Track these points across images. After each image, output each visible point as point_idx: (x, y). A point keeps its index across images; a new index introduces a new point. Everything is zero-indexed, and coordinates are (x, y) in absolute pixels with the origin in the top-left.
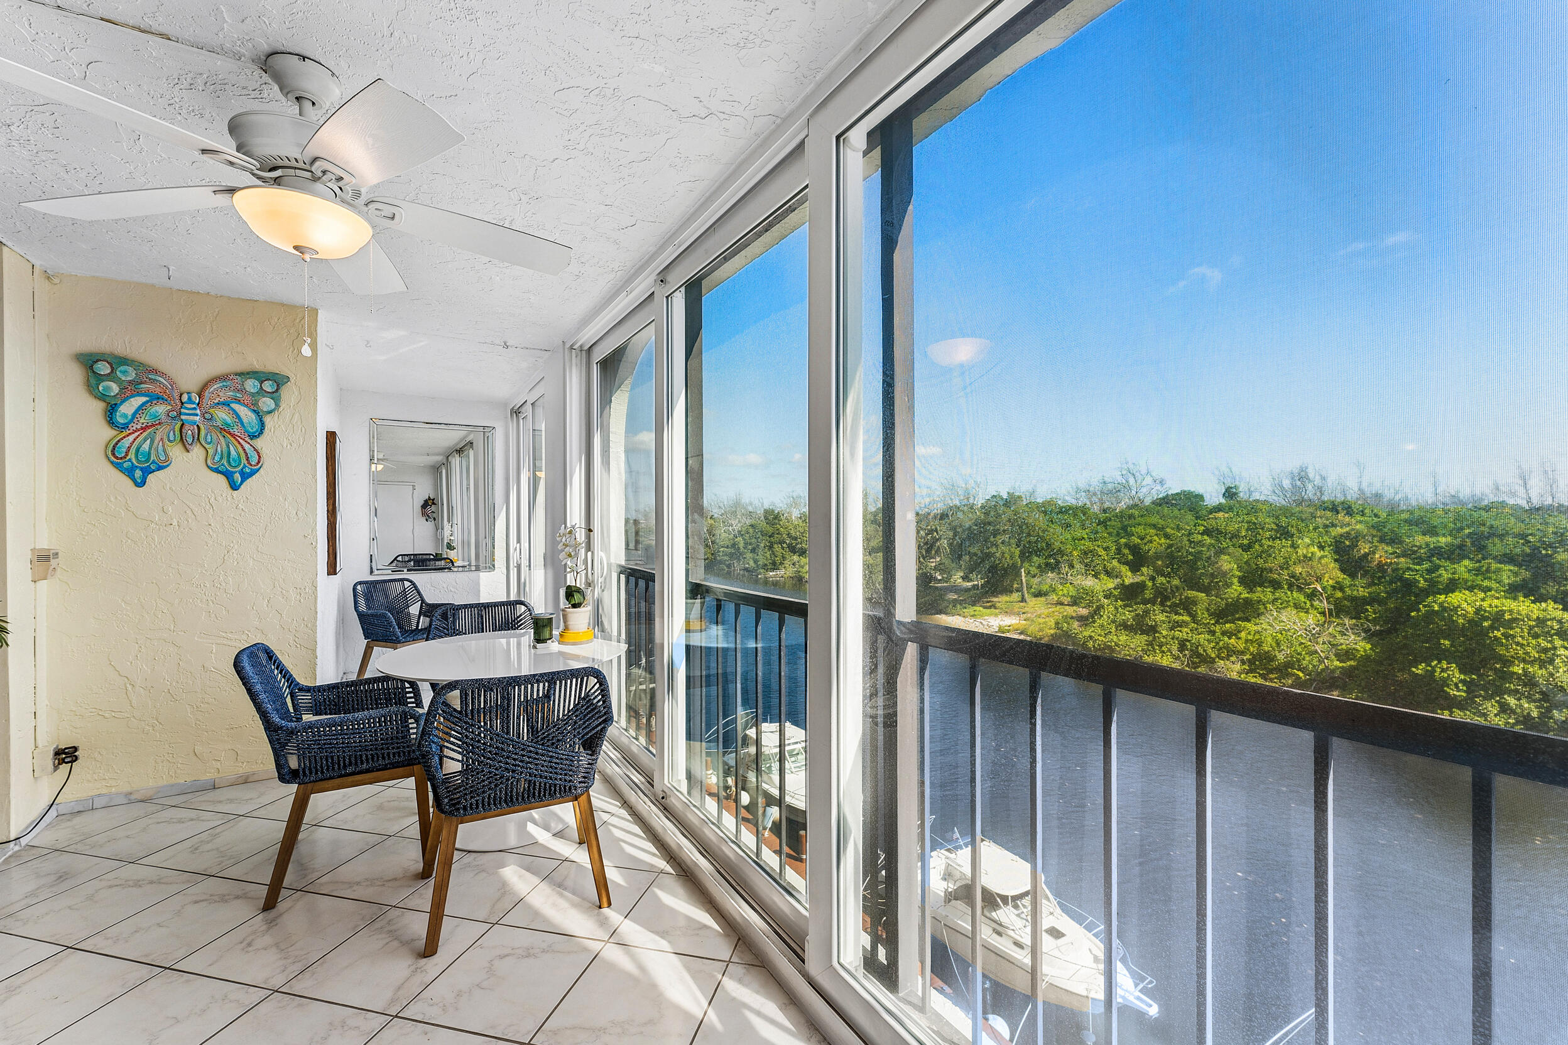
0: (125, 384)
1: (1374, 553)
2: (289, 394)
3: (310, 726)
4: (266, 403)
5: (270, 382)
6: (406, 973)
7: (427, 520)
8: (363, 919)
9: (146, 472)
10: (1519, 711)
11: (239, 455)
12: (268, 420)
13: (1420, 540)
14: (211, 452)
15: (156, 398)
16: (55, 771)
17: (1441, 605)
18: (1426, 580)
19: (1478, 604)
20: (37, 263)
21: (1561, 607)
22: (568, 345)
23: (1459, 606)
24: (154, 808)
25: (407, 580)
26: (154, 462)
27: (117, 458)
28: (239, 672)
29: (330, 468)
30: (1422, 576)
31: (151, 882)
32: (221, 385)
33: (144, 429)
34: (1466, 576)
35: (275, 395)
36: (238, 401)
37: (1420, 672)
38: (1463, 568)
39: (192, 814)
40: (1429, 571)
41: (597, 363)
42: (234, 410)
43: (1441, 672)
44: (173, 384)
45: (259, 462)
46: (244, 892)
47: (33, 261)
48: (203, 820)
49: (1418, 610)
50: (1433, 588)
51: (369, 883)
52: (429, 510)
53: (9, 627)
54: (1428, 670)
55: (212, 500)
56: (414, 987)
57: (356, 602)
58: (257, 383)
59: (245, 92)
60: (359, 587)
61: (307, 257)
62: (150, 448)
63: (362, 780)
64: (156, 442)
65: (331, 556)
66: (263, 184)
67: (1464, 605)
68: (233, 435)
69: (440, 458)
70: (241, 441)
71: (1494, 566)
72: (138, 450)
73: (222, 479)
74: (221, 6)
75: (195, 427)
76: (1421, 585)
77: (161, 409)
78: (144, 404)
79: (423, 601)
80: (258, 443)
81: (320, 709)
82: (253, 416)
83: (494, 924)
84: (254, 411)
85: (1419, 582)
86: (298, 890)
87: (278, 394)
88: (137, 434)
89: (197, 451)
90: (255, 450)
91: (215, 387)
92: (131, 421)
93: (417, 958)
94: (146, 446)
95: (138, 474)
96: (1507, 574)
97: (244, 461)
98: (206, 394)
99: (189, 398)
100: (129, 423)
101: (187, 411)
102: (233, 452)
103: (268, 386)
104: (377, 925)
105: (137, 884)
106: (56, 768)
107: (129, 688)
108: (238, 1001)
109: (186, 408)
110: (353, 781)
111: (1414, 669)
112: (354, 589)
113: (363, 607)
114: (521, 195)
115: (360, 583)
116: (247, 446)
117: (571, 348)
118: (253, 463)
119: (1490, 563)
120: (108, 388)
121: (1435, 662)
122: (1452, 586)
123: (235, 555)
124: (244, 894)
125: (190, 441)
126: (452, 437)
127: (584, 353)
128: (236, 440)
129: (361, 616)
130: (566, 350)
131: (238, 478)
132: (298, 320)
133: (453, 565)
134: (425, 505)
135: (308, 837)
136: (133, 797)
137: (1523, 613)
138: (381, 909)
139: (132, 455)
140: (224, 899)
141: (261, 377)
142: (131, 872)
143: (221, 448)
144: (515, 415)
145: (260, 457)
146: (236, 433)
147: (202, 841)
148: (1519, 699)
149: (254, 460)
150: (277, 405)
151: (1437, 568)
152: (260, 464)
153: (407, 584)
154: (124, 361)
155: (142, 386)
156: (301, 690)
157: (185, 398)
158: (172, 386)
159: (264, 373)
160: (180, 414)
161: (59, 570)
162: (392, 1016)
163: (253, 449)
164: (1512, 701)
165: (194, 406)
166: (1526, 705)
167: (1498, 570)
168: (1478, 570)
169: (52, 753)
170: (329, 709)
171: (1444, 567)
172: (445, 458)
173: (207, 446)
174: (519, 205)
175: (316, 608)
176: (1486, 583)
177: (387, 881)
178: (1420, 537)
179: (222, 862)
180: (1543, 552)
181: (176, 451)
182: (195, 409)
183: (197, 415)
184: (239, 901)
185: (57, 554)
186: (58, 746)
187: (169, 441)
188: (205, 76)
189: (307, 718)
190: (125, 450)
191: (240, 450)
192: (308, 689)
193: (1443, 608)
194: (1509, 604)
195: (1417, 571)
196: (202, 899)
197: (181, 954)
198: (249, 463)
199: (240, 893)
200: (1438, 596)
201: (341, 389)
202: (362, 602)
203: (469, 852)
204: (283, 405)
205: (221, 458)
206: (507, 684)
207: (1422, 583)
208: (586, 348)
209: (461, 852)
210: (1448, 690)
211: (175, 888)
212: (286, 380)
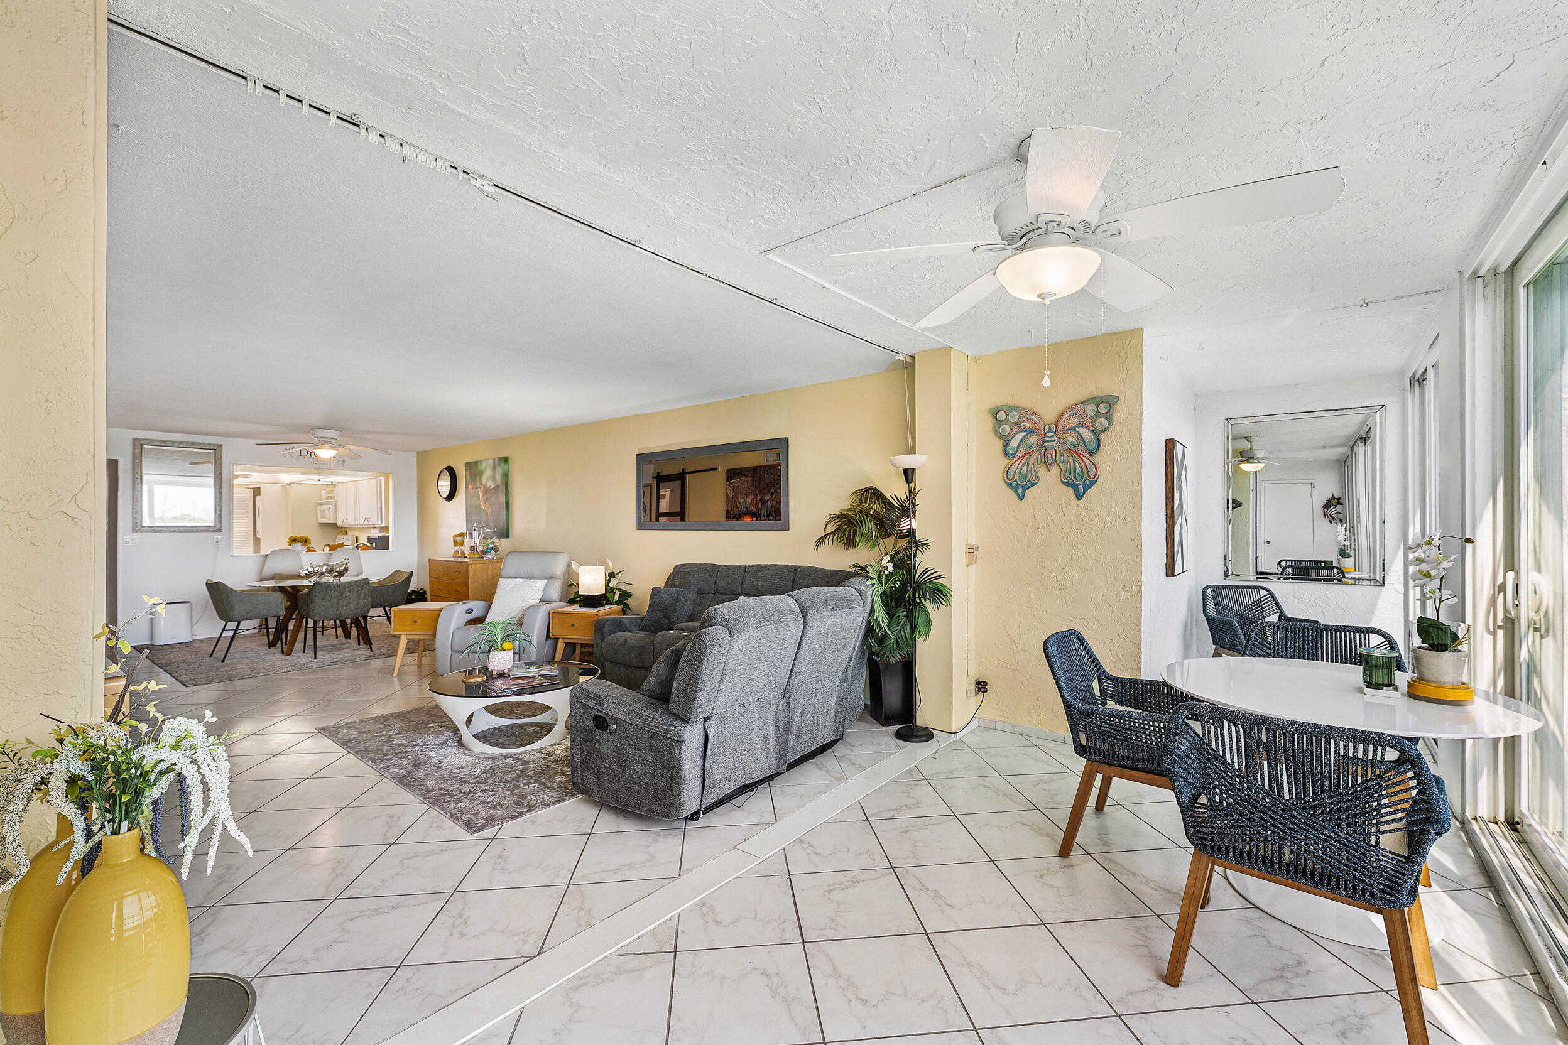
0: (1013, 425)
2: (1120, 413)
3: (1111, 714)
4: (1102, 422)
5: (1104, 404)
6: (1145, 985)
7: (1330, 522)
8: (1126, 909)
9: (1025, 488)
11: (1082, 469)
12: (1103, 437)
14: (1063, 469)
15: (1030, 432)
16: (976, 695)
20: (969, 354)
22: (1467, 275)
24: (1025, 742)
25: (1264, 588)
26: (1029, 481)
27: (1009, 479)
28: (1045, 650)
29: (1169, 474)
31: (1005, 795)
32: (1070, 413)
33: (1023, 456)
35: (1108, 414)
36: (1082, 426)
39: (1044, 757)
41: (1527, 285)
42: (1078, 433)
44: (1040, 419)
45: (1096, 474)
46: (1052, 833)
47: (967, 353)
48: (1049, 764)
51: (1144, 880)
52: (1333, 510)
53: (953, 594)
55: (1064, 508)
56: (1146, 1002)
57: (1205, 606)
58: (1095, 407)
59: (1018, 183)
60: (1209, 591)
61: (1047, 301)
62: (1027, 471)
63: (1139, 778)
64: (1030, 465)
65: (1170, 558)
66: (1018, 251)
68: (1078, 454)
69: (1344, 450)
70: (1083, 458)
72: (1020, 473)
73: (1070, 490)
74: (980, 134)
75: (1053, 450)
77: (1033, 439)
78: (1023, 438)
79: (1281, 613)
80: (1097, 458)
81: (1122, 699)
82: (1092, 435)
83: (1253, 1002)
84: (1093, 431)
86: (1088, 854)
87: (1110, 413)
88: (1019, 461)
89: (1055, 470)
90: (1093, 464)
91: (1066, 416)
92: (1017, 451)
93: (1158, 978)
94: (1024, 469)
95: (1020, 490)
97: (1086, 475)
98: (1060, 423)
99: (1050, 429)
100: (1015, 453)
101: (1048, 439)
102: (1078, 468)
103: (1103, 409)
104: (1137, 923)
105: (998, 792)
106: (977, 694)
107: (1015, 648)
108: (1020, 914)
109: (1048, 437)
110: (1131, 775)
112: (1204, 593)
113: (1212, 612)
114: (1298, 126)
115: (1210, 587)
116: (1087, 462)
117: (1475, 275)
118: (1092, 476)
120: (1004, 430)
123: (1079, 554)
124: (1052, 835)
125: (1050, 462)
126: (1349, 424)
127: (1501, 278)
128: (1080, 457)
129: (1209, 620)
130: (1465, 282)
131: (1081, 490)
132: (1127, 344)
133: (1344, 576)
134: (1328, 505)
135: (1112, 812)
136: (1016, 729)
138: (1145, 910)
139: (1017, 477)
140: (1039, 831)
141: (1096, 401)
142: (998, 782)
143: (1070, 466)
144: (1417, 384)
145: (1097, 470)
146: (1080, 452)
147: (1042, 780)
149: (1092, 474)
150: (1110, 423)
152: (1097, 477)
153: (1263, 593)
154: (1012, 408)
155: (1023, 424)
156: (1107, 677)
157: (1047, 428)
158: (1039, 421)
159: (1100, 397)
160: (1044, 442)
161: (979, 558)
162: (1116, 1013)
163: (1092, 464)
165: (1053, 434)
169: (974, 684)
170: (1130, 702)
172: (1350, 450)
173: (1061, 465)
174: (1301, 139)
175: (1141, 607)
177: (1160, 887)
179: (1049, 802)
181: (1042, 472)
182: (1053, 436)
183: (1054, 441)
184: (1048, 839)
185: (978, 548)
186: (978, 679)
187: (1038, 463)
188: (992, 188)
189: (1111, 705)
190: (1013, 473)
191: (1083, 465)
192: (1113, 679)
196: (1027, 823)
197: (1002, 856)
198: (1089, 476)
199: (1051, 833)
201: (1196, 395)
202: (1211, 605)
203: (1256, 907)
204: (1115, 423)
205: (1070, 474)
206: (1254, 723)
208: (1504, 267)
209: (1247, 903)
211: (1016, 807)
212: (1116, 400)
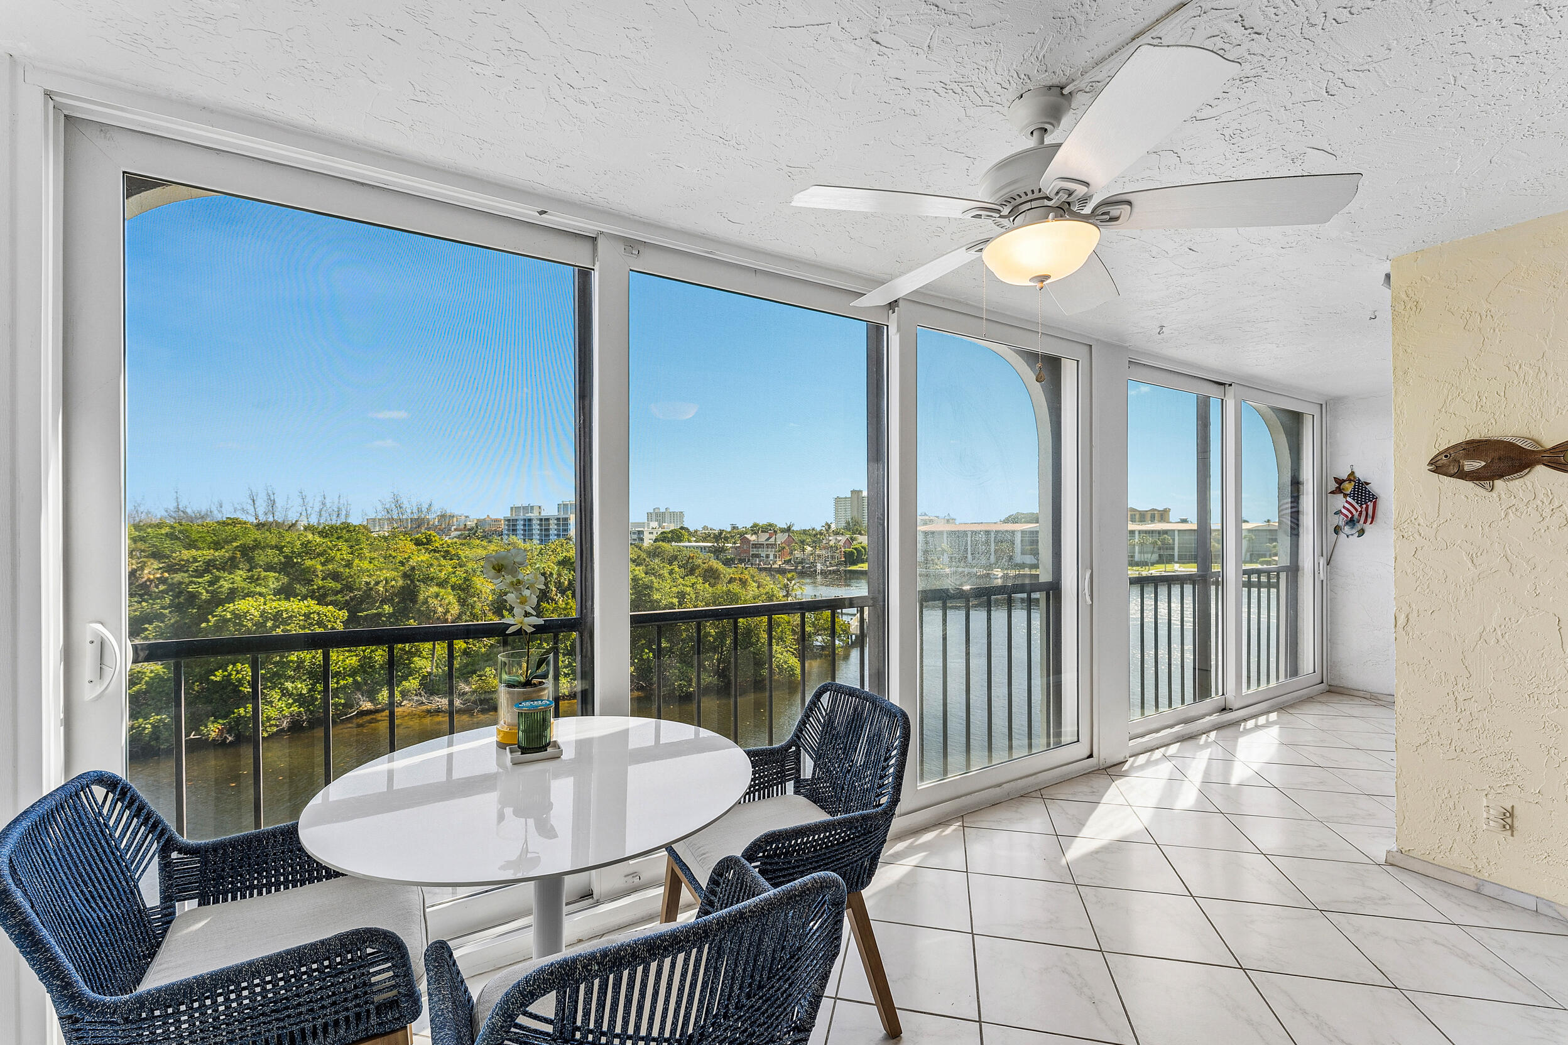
1: (142, 569)
10: (294, 691)
13: (187, 554)
17: (233, 612)
18: (207, 592)
19: (262, 608)
21: (316, 602)
23: (247, 612)
30: (204, 588)
34: (243, 584)
37: (218, 679)
38: (239, 577)
40: (211, 583)
43: (236, 674)
49: (208, 621)
50: (217, 601)
54: (224, 676)
67: (252, 611)
71: (263, 574)
76: (204, 597)
85: (201, 594)
96: (274, 581)
111: (212, 677)
119: (260, 572)
121: (231, 666)
122: (232, 595)
137: (296, 610)
148: (293, 682)
151: (217, 579)
164: (289, 685)
166: (299, 686)
167: (265, 578)
168: (251, 578)
171: (223, 578)
176: (258, 589)
178: (185, 552)
180: (295, 560)
193: (236, 616)
194: (284, 605)
195: (199, 583)
200: (227, 605)
207: (205, 596)
210: (243, 689)
